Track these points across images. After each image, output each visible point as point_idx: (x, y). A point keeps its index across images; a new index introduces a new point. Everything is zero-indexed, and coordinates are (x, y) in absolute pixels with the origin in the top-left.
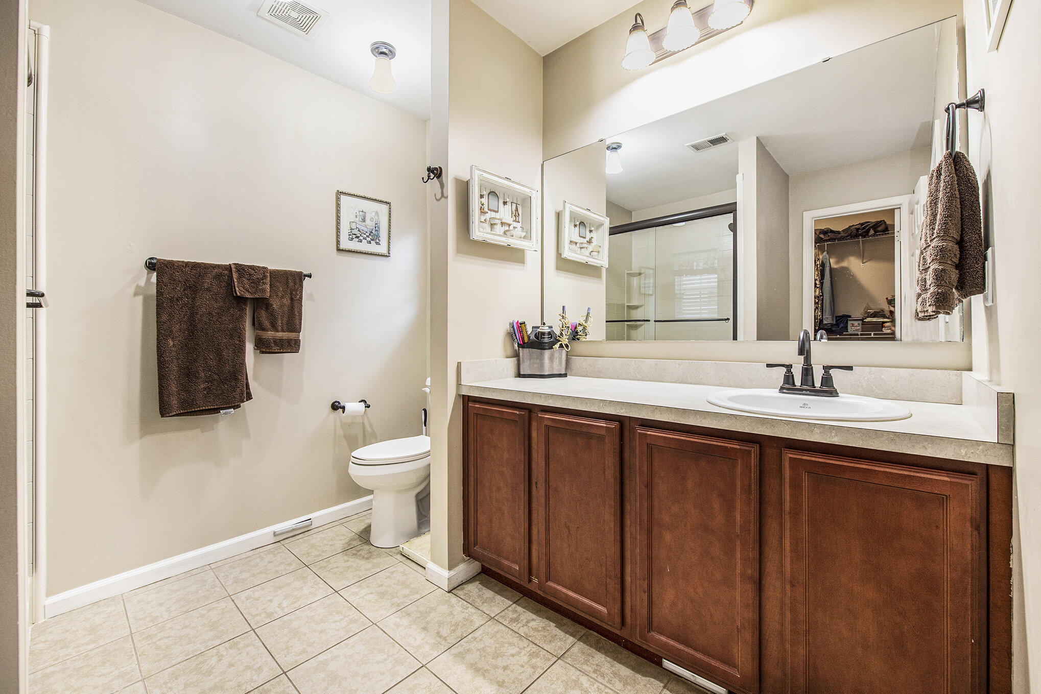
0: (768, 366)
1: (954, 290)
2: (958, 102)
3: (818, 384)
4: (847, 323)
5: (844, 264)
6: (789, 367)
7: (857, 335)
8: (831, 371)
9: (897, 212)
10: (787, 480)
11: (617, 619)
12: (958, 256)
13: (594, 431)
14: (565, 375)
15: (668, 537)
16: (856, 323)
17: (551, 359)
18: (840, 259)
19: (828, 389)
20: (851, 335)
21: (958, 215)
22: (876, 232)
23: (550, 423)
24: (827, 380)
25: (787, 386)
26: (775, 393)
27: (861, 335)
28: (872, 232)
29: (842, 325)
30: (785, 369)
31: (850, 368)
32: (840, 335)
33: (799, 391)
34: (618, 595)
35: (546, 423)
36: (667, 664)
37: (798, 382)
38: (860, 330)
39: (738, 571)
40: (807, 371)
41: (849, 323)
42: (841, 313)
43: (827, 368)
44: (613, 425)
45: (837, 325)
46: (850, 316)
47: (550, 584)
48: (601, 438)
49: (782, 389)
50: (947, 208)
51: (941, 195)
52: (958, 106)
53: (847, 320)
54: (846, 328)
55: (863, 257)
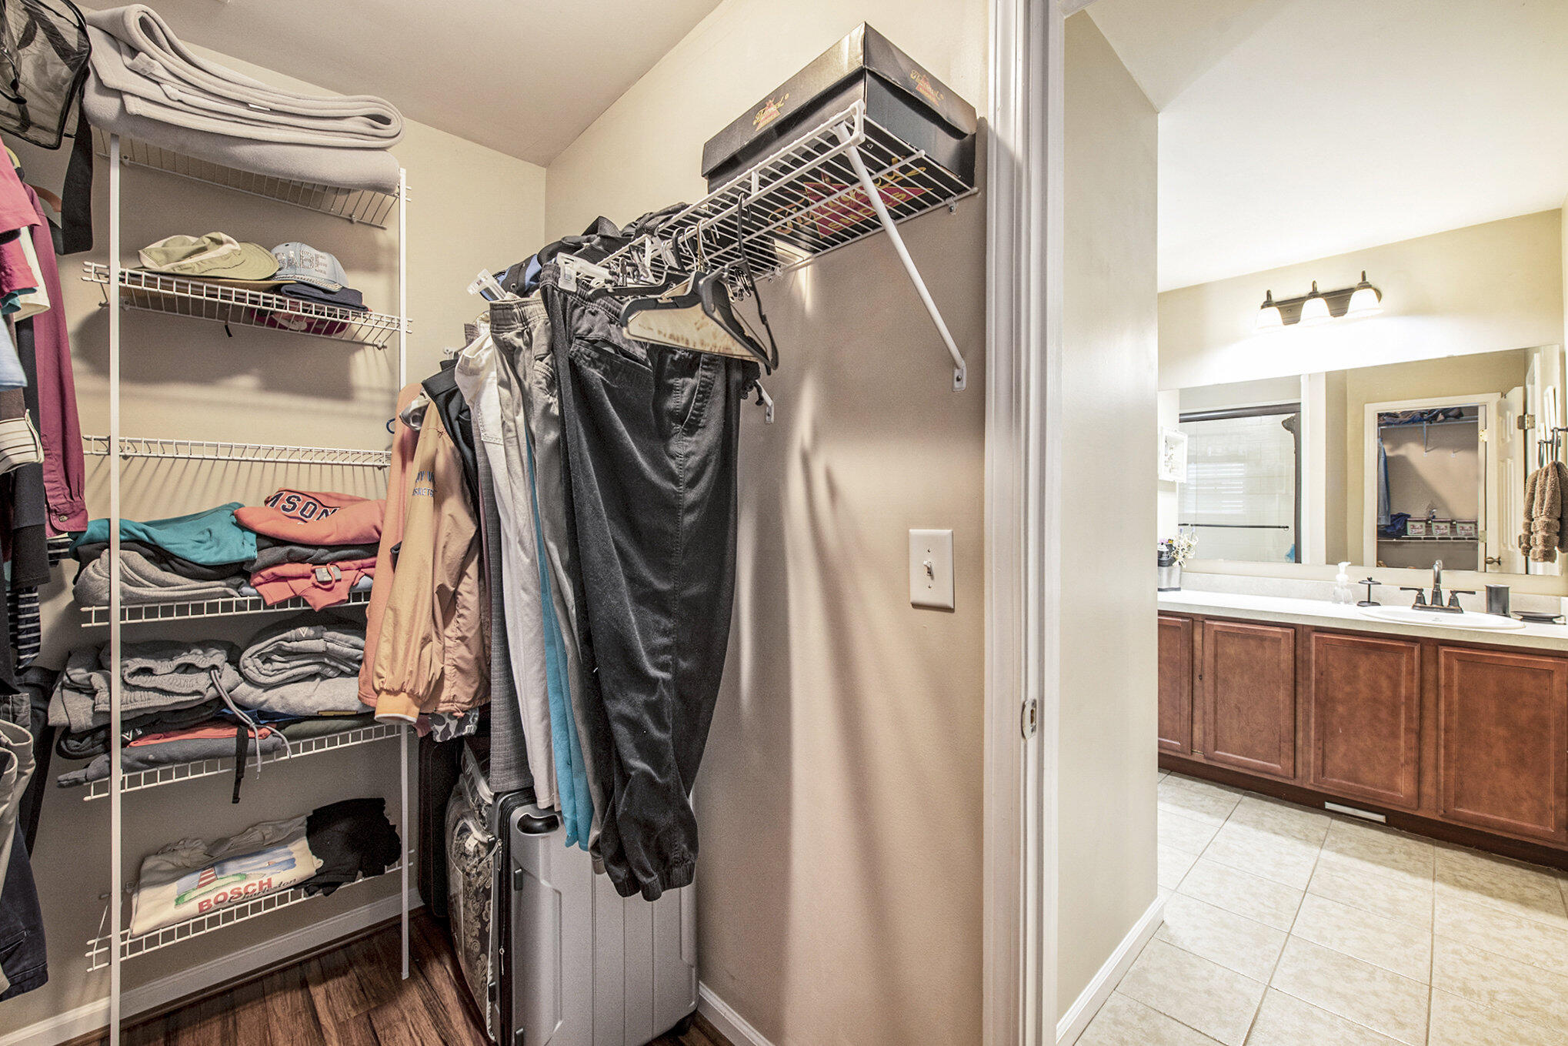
0: (1401, 589)
1: (1556, 548)
2: (1560, 428)
3: (1446, 603)
4: (1406, 524)
5: (1401, 452)
6: (1420, 591)
7: (1420, 539)
8: (1457, 595)
9: (1481, 411)
10: (1443, 666)
11: (1291, 772)
12: (1559, 526)
13: (1266, 635)
14: (1178, 589)
15: (1341, 709)
16: (1418, 525)
17: (1169, 575)
18: (1397, 445)
19: (1454, 606)
20: (1410, 539)
21: (1559, 502)
22: (1446, 417)
23: (1219, 629)
24: (1454, 601)
25: (1419, 605)
26: (1409, 609)
27: (1425, 539)
28: (1441, 417)
29: (1399, 526)
30: (1417, 592)
31: (1474, 593)
32: (1397, 538)
33: (1430, 609)
34: (1291, 754)
35: (1215, 628)
36: (1328, 806)
37: (1428, 602)
38: (1424, 533)
39: (1403, 727)
40: (1437, 595)
41: (1409, 524)
42: (1395, 512)
43: (1454, 593)
44: (1290, 631)
45: (1393, 525)
46: (1409, 516)
47: (1217, 752)
48: (1276, 641)
49: (1414, 607)
50: (1552, 498)
51: (1548, 488)
52: (1559, 430)
53: (1406, 521)
54: (1405, 532)
55: (1426, 443)
